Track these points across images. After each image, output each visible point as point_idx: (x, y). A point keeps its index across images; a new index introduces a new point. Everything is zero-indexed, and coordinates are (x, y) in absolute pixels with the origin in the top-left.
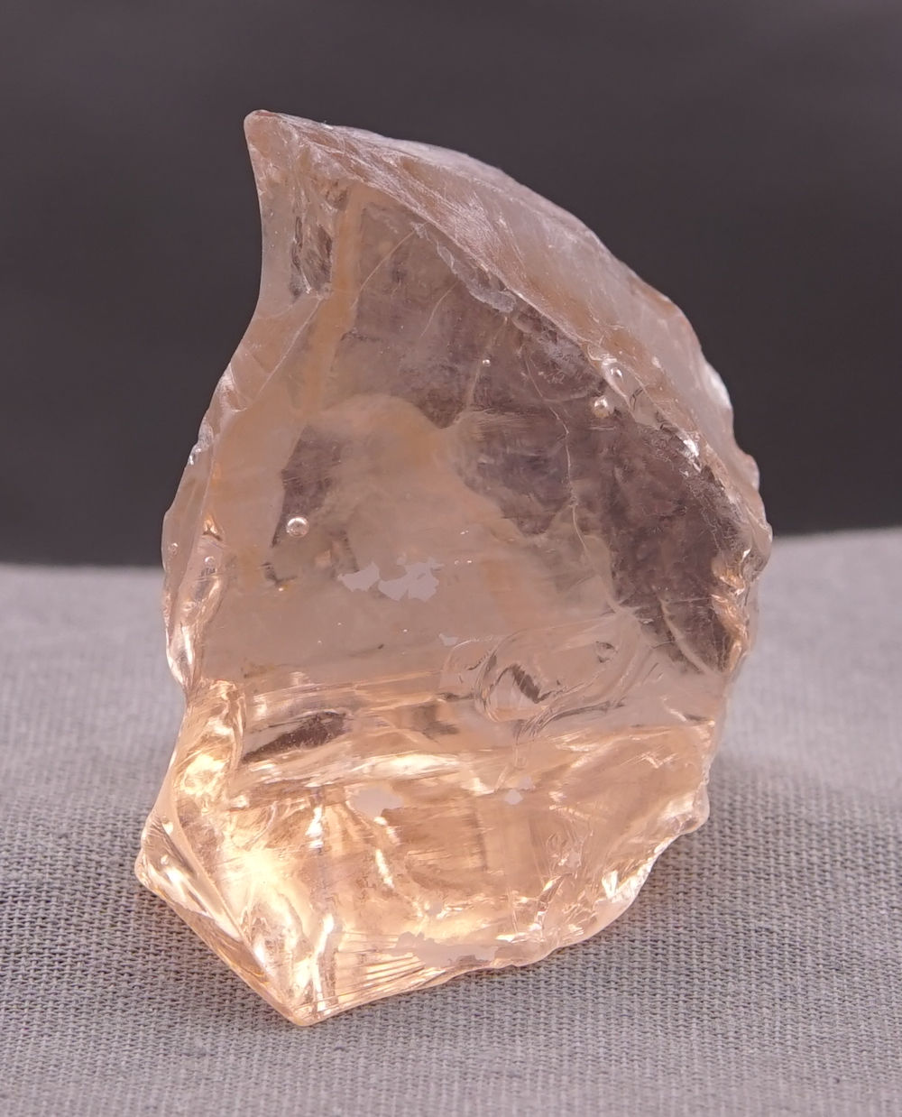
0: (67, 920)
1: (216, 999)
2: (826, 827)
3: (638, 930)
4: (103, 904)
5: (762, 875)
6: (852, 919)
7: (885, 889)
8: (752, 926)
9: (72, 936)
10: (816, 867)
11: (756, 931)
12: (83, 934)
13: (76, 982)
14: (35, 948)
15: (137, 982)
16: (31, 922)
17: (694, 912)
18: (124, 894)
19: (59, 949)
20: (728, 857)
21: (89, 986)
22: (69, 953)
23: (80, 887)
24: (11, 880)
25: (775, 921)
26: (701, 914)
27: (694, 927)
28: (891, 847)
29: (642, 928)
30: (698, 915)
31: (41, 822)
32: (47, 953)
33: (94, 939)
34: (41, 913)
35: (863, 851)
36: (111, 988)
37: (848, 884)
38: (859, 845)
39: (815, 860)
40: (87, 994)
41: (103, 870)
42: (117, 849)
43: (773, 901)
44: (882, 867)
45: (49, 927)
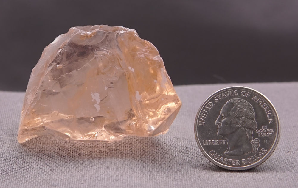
0: (29, 161)
1: (58, 174)
2: (176, 145)
4: (36, 157)
5: (164, 154)
6: (181, 162)
8: (162, 163)
9: (30, 164)
13: (31, 172)
14: (23, 167)
15: (43, 171)
16: (22, 162)
17: (151, 160)
18: (40, 155)
19: (28, 166)
21: (34, 173)
22: (30, 167)
23: (31, 155)
24: (18, 155)
25: (167, 162)
27: (151, 163)
28: (189, 149)
29: (141, 162)
31: (24, 145)
32: (25, 167)
33: (35, 164)
34: (24, 160)
36: (38, 173)
37: (181, 156)
38: (183, 149)
39: (174, 151)
40: (33, 174)
41: (36, 152)
42: (39, 148)
43: (166, 158)
44: (187, 152)
45: (26, 163)
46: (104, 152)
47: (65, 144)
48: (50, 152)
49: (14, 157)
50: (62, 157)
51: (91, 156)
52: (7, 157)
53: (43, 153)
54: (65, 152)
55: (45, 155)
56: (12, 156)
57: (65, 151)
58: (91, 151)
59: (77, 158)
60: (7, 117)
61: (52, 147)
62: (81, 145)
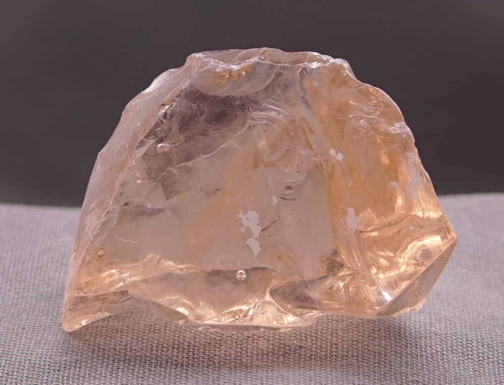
0: (89, 374)
2: (444, 335)
3: (356, 379)
4: (106, 366)
5: (414, 356)
6: (456, 376)
7: (472, 363)
9: (92, 381)
10: (439, 353)
11: (411, 382)
12: (97, 380)
16: (72, 377)
17: (382, 373)
18: (116, 361)
20: (398, 348)
23: (95, 360)
24: (63, 361)
25: (420, 377)
26: (386, 374)
27: (382, 380)
28: (474, 344)
29: (358, 378)
30: (384, 374)
31: (78, 336)
33: (102, 381)
34: (77, 373)
35: (461, 346)
37: (454, 360)
38: (459, 343)
39: (439, 349)
41: (106, 352)
42: (113, 343)
43: (419, 367)
44: (470, 353)
45: (81, 378)
46: (270, 354)
47: (176, 335)
48: (139, 354)
49: (53, 364)
50: (169, 365)
51: (239, 362)
52: (37, 366)
53: (123, 355)
54: (175, 354)
55: (127, 361)
56: (49, 362)
57: (175, 351)
58: (238, 350)
59: (206, 369)
60: (37, 269)
61: (145, 341)
62: (213, 336)
